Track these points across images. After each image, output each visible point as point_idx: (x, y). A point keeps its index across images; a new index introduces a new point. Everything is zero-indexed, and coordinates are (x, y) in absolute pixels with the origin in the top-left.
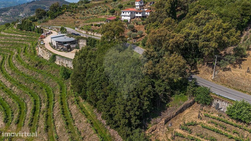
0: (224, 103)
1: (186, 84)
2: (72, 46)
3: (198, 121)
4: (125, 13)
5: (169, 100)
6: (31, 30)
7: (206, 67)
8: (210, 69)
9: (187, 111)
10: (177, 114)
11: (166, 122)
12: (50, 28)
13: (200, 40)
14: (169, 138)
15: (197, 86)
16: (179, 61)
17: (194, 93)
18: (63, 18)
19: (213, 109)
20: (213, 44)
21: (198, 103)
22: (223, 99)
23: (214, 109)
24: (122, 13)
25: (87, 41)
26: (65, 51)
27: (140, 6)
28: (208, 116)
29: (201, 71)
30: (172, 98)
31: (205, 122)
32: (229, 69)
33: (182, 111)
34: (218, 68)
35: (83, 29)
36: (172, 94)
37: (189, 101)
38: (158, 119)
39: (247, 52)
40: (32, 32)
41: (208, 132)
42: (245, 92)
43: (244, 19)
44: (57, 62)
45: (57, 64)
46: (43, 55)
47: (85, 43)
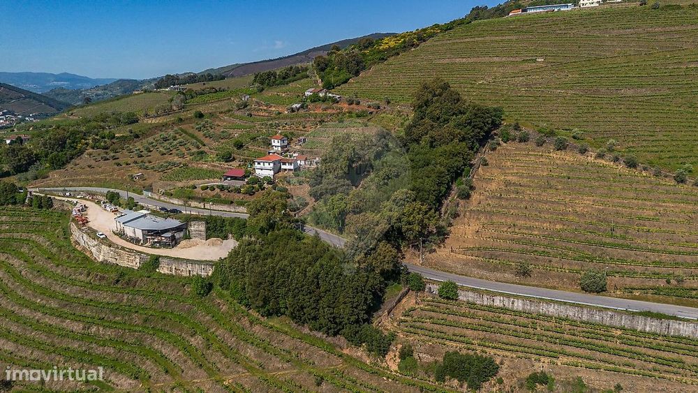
0: (435, 286)
1: (399, 273)
2: (177, 235)
3: (417, 306)
4: (262, 164)
5: (384, 293)
6: (14, 203)
7: (412, 250)
8: (417, 252)
9: (404, 300)
10: (396, 304)
11: (389, 313)
12: (68, 194)
13: (404, 223)
14: (395, 325)
15: (409, 273)
16: (391, 251)
17: (407, 281)
18: (89, 166)
19: (426, 294)
20: (417, 228)
21: (412, 290)
22: (434, 282)
23: (428, 294)
24: (256, 163)
25: (207, 223)
26: (166, 246)
27: (282, 147)
28: (424, 301)
29: (408, 256)
30: (387, 290)
31: (422, 306)
32: (435, 251)
33: (399, 301)
34: (424, 250)
35: (172, 195)
36: (386, 285)
37: (404, 290)
38: (380, 313)
39: (449, 229)
40: (19, 206)
41: (426, 312)
42: (452, 272)
43: (442, 188)
44: (164, 270)
45: (163, 272)
46: (116, 260)
47: (202, 228)
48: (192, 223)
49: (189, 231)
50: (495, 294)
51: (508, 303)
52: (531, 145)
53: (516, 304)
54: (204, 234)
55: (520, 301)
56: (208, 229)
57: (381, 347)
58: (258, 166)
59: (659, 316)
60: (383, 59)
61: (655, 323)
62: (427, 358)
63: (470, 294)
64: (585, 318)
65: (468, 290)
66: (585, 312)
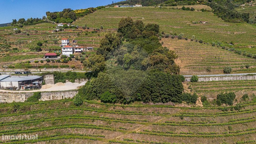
0: (188, 79)
4: (66, 49)
25: (54, 75)
44: (44, 98)
45: (44, 100)
46: (5, 100)
47: (52, 78)
48: (46, 76)
49: (44, 81)
50: (210, 77)
51: (214, 79)
52: (170, 38)
53: (216, 79)
54: (53, 81)
55: (217, 78)
56: (55, 78)
57: (192, 100)
58: (64, 50)
59: (252, 75)
60: (82, 16)
61: (252, 77)
62: (211, 99)
63: (202, 78)
64: (235, 80)
65: (201, 77)
66: (235, 77)
